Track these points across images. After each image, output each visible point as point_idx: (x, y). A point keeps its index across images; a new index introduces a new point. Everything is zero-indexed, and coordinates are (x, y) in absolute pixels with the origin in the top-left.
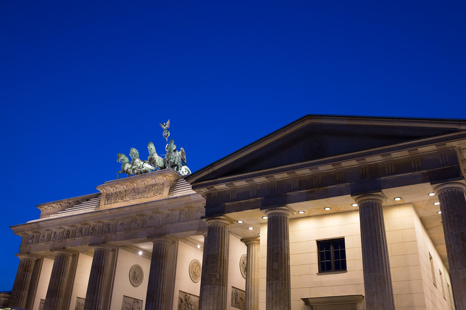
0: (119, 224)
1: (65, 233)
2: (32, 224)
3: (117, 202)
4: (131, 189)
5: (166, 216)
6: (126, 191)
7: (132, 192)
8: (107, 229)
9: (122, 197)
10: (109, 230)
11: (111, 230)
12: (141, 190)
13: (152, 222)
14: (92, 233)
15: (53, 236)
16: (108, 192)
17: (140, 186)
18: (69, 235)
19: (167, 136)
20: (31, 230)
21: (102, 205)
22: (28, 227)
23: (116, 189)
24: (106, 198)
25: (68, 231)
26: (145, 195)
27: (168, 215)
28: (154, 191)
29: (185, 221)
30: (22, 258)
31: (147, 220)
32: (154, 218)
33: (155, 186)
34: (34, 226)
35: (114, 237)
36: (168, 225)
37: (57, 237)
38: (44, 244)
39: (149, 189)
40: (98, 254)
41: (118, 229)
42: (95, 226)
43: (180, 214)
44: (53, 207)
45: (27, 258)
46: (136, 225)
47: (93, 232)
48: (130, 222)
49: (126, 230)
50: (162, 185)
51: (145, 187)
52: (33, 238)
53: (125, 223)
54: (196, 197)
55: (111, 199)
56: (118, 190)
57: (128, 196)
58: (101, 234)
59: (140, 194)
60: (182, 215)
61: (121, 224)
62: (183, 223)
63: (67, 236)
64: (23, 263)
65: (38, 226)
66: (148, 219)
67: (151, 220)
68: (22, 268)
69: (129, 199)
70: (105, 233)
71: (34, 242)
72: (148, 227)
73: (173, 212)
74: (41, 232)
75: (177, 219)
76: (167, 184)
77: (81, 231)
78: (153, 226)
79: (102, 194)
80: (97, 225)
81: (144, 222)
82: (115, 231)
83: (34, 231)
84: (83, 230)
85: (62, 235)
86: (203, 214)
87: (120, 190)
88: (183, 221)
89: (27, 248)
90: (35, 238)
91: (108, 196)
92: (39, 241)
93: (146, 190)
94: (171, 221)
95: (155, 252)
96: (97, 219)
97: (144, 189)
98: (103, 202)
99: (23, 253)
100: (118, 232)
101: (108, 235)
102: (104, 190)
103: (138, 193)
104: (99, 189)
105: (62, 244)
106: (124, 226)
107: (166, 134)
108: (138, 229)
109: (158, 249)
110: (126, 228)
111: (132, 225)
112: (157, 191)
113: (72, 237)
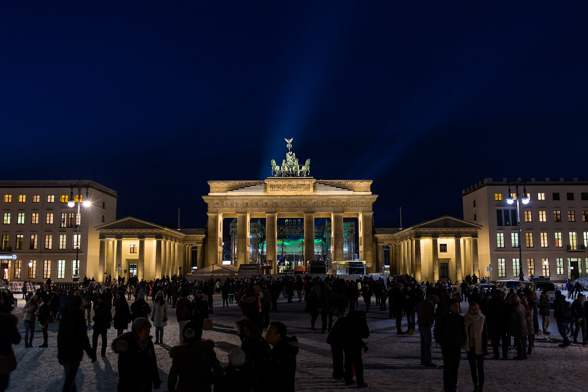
0: (284, 204)
1: (244, 203)
4: (287, 184)
6: (284, 185)
7: (289, 187)
8: (276, 205)
9: (282, 188)
11: (279, 205)
12: (295, 186)
15: (235, 204)
16: (271, 184)
17: (294, 184)
21: (268, 191)
24: (270, 187)
25: (247, 204)
26: (298, 190)
27: (315, 203)
28: (304, 188)
29: (326, 207)
30: (212, 215)
31: (302, 204)
33: (304, 186)
34: (222, 198)
35: (281, 210)
36: (315, 208)
37: (238, 205)
38: (229, 208)
39: (300, 186)
40: (271, 218)
42: (266, 202)
43: (322, 203)
44: (221, 184)
45: (215, 215)
46: (295, 205)
47: (266, 206)
48: (291, 203)
50: (308, 186)
53: (287, 203)
54: (333, 197)
55: (275, 188)
56: (278, 184)
57: (286, 188)
59: (295, 189)
60: (324, 204)
61: (286, 204)
62: (324, 208)
63: (247, 206)
64: (213, 218)
67: (305, 204)
68: (213, 221)
69: (287, 190)
70: (275, 207)
71: (220, 206)
72: (303, 207)
73: (318, 202)
74: (225, 201)
75: (321, 205)
76: (312, 185)
77: (257, 205)
78: (307, 207)
79: (266, 184)
80: (268, 202)
81: (300, 204)
82: (281, 207)
83: (221, 201)
84: (259, 204)
85: (242, 205)
86: (335, 205)
87: (281, 184)
88: (324, 207)
89: (215, 210)
90: (220, 204)
91: (272, 186)
92: (224, 206)
93: (298, 186)
94: (317, 206)
95: (309, 220)
96: (271, 200)
97: (296, 186)
98: (269, 189)
99: (212, 212)
100: (283, 207)
101: (277, 208)
102: (269, 183)
103: (293, 187)
104: (266, 181)
105: (244, 210)
106: (287, 205)
107: (289, 146)
108: (297, 208)
109: (311, 219)
110: (289, 206)
111: (293, 205)
112: (306, 188)
113: (251, 207)
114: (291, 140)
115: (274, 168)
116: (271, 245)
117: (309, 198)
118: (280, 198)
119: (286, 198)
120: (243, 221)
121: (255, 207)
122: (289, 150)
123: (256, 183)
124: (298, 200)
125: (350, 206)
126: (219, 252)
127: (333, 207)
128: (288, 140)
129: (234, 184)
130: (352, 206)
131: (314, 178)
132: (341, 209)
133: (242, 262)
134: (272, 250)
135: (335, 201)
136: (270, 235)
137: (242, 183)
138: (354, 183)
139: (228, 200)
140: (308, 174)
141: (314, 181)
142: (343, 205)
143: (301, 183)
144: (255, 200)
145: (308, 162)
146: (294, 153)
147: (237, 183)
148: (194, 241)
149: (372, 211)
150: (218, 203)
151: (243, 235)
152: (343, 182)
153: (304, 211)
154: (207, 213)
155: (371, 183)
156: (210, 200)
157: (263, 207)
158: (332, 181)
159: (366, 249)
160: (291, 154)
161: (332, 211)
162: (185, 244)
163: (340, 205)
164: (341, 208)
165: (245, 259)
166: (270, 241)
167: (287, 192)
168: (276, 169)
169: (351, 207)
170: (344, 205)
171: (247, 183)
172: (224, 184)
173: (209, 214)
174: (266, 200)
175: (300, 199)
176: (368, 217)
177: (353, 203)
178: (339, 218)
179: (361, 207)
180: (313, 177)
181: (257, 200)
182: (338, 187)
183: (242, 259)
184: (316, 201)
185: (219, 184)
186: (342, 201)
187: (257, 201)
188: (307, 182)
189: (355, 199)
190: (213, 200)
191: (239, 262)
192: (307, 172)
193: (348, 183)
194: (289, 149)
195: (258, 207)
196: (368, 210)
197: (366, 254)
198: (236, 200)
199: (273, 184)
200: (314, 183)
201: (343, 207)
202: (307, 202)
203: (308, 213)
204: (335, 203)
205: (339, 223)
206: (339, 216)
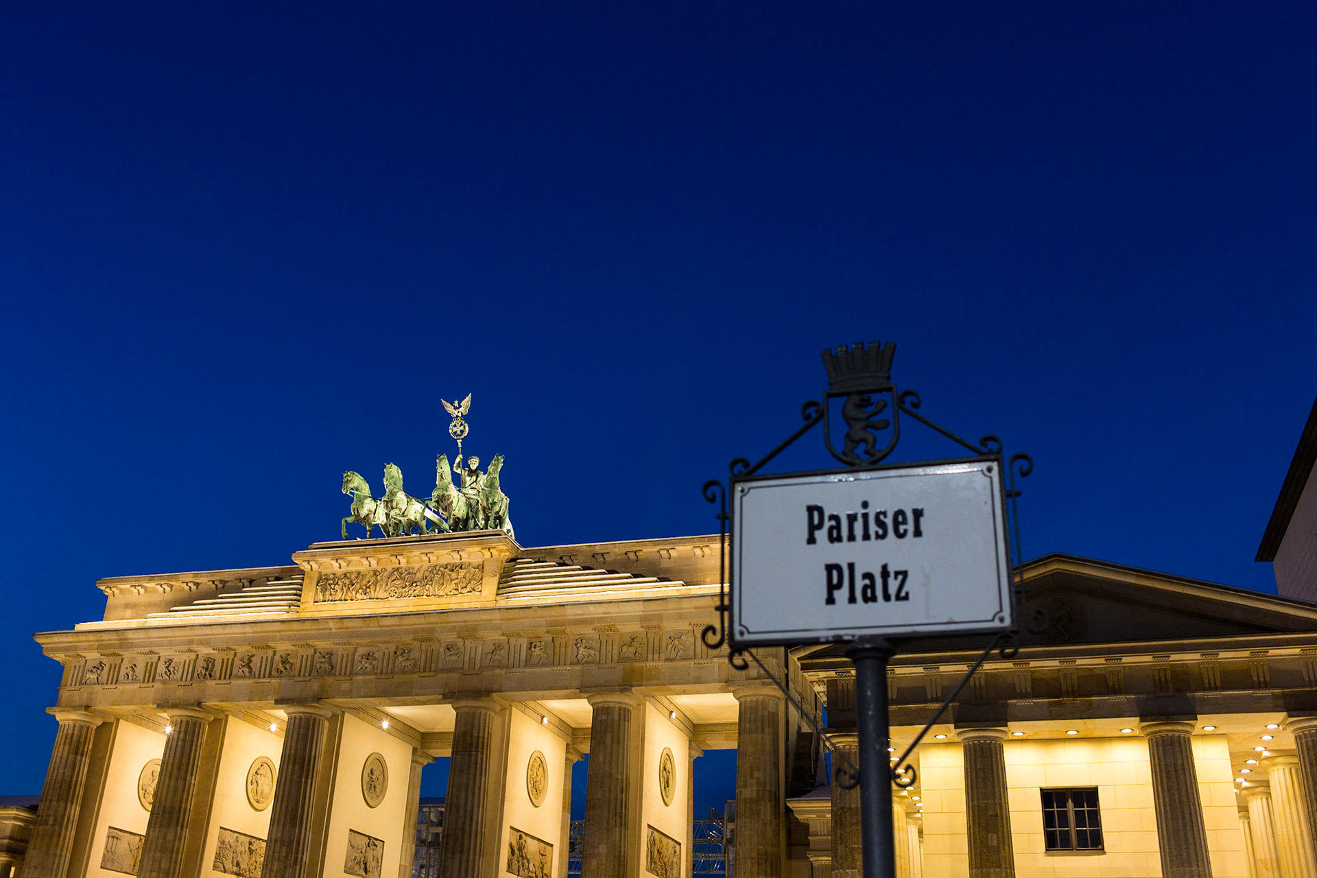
0: (359, 656)
1: (201, 663)
2: (102, 634)
3: (352, 600)
4: (389, 569)
5: (493, 647)
6: (375, 573)
7: (393, 579)
8: (327, 665)
9: (364, 587)
10: (333, 667)
11: (338, 667)
12: (419, 575)
13: (454, 658)
14: (282, 672)
15: (162, 668)
16: (324, 572)
17: (417, 566)
18: (212, 671)
20: (99, 648)
21: (305, 602)
22: (89, 641)
23: (347, 566)
24: (317, 585)
25: (209, 662)
26: (431, 589)
27: (497, 647)
28: (456, 581)
29: (544, 665)
30: (69, 720)
31: (439, 652)
32: (458, 648)
33: (460, 571)
34: (109, 640)
35: (345, 686)
36: (497, 671)
37: (176, 672)
38: (136, 686)
39: (443, 574)
40: (300, 724)
41: (359, 668)
42: (289, 655)
43: (531, 646)
44: (146, 588)
45: (81, 721)
46: (408, 663)
47: (286, 669)
48: (392, 653)
49: (381, 673)
50: (477, 570)
51: (430, 570)
52: (100, 668)
53: (376, 655)
54: (579, 612)
55: (334, 589)
56: (352, 568)
57: (381, 586)
58: (309, 675)
59: (417, 586)
60: (538, 649)
61: (368, 656)
62: (537, 670)
63: (207, 673)
64: (70, 732)
65: (120, 639)
66: (442, 650)
67: (451, 655)
68: (67, 747)
69: (384, 593)
70: (321, 674)
71: (104, 679)
72: (442, 671)
73: (512, 639)
74: (124, 655)
75: (524, 656)
76: (494, 568)
77: (248, 665)
78: (456, 670)
79: (305, 573)
80: (293, 652)
81: (431, 658)
82: (348, 672)
83: (108, 652)
84: (256, 662)
85: (191, 669)
86: (592, 652)
87: (360, 568)
88: (536, 665)
89: (81, 695)
90: (106, 669)
91: (325, 582)
92: (121, 677)
93: (429, 577)
94: (505, 662)
95: (464, 734)
96: (301, 638)
97: (426, 574)
98: (308, 595)
99: (71, 707)
100: (356, 674)
101: (329, 680)
102: (314, 565)
103: (407, 579)
104: (300, 559)
105: (193, 693)
106: (374, 663)
107: (459, 429)
108: (414, 673)
109: (473, 726)
110: (379, 667)
111: (398, 661)
112: (465, 582)
113: (222, 677)
114: (467, 402)
115: (358, 512)
116: (279, 860)
117: (465, 621)
118: (340, 628)
119: (361, 627)
120: (180, 743)
121: (241, 677)
122: (460, 445)
125: (663, 656)
127: (578, 663)
128: (454, 404)
129: (192, 586)
130: (673, 655)
132: (616, 673)
135: (588, 630)
137: (220, 579)
139: (132, 646)
141: (514, 546)
142: (628, 651)
143: (448, 560)
147: (206, 579)
150: (100, 666)
151: (173, 807)
152: (648, 548)
153: (447, 690)
154: (54, 710)
156: (67, 649)
157: (270, 676)
158: (598, 546)
161: (575, 683)
163: (616, 652)
164: (620, 666)
167: (379, 602)
168: (363, 513)
169: (668, 660)
170: (632, 650)
173: (60, 716)
175: (424, 630)
177: (675, 642)
178: (604, 717)
179: (716, 660)
181: (245, 640)
184: (502, 637)
186: (624, 630)
187: (250, 649)
188: (473, 553)
190: (76, 648)
194: (459, 441)
195: (252, 675)
196: (753, 673)
199: (329, 571)
200: (507, 558)
201: (627, 660)
202: (460, 643)
204: (594, 644)
205: (604, 743)
206: (607, 708)
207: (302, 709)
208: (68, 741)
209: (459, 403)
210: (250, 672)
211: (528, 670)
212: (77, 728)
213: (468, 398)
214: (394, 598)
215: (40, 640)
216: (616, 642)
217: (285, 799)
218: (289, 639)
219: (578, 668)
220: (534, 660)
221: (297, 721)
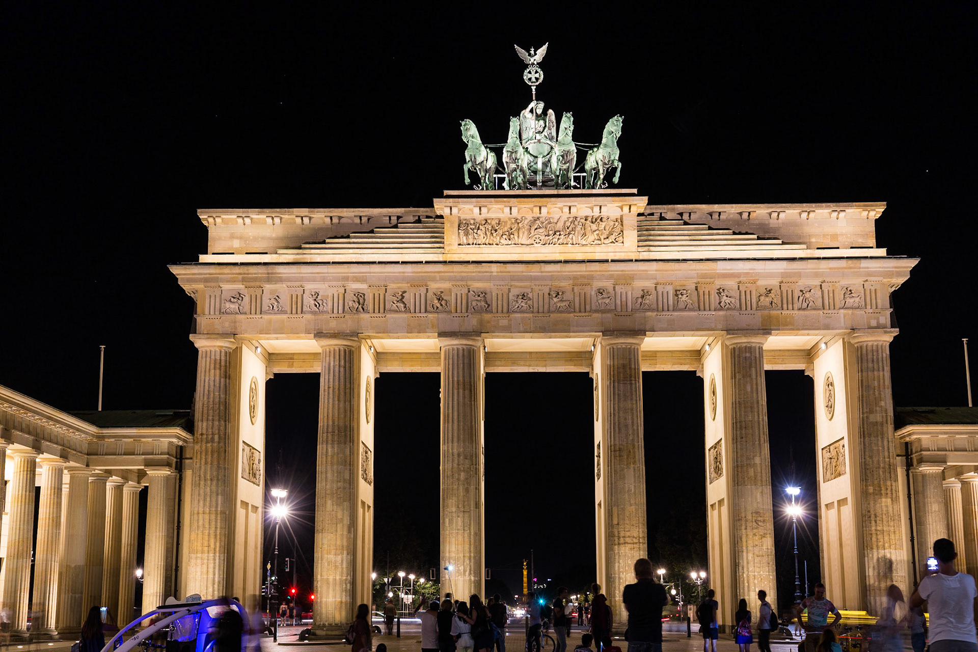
0: (513, 296)
1: (350, 297)
2: (249, 267)
3: (497, 244)
4: (530, 217)
5: (642, 293)
6: (517, 221)
7: (536, 227)
8: (483, 303)
9: (507, 233)
10: (489, 305)
12: (560, 226)
13: (607, 301)
14: (437, 308)
15: (309, 301)
16: (463, 217)
17: (556, 217)
18: (364, 304)
19: (535, 82)
20: (244, 280)
21: (450, 245)
22: (233, 274)
23: (488, 213)
24: (459, 229)
25: (360, 298)
26: (574, 238)
27: (646, 293)
28: (597, 232)
29: (691, 310)
30: (215, 346)
31: (591, 295)
32: (609, 293)
33: (601, 223)
34: (255, 274)
35: (504, 322)
36: (649, 314)
37: (324, 304)
38: (285, 317)
39: (584, 225)
40: (463, 355)
41: (516, 307)
42: (442, 292)
43: (677, 293)
45: (226, 347)
46: (563, 304)
47: (442, 305)
48: (546, 296)
49: (538, 312)
50: (617, 223)
51: (570, 220)
52: (240, 298)
53: (530, 295)
55: (477, 233)
56: (491, 215)
57: (524, 233)
58: (467, 312)
59: (560, 235)
60: (685, 296)
61: (523, 297)
62: (684, 314)
63: (360, 307)
64: (218, 358)
65: (268, 273)
66: (593, 293)
67: (603, 298)
68: (218, 372)
69: (528, 242)
70: (478, 311)
71: (247, 309)
72: (596, 311)
73: (659, 287)
74: (268, 287)
75: (671, 302)
76: (631, 220)
77: (401, 300)
78: (609, 311)
79: (441, 217)
80: (450, 290)
81: (585, 300)
82: (505, 310)
83: (252, 284)
84: (409, 298)
85: (341, 302)
86: (733, 300)
87: (501, 216)
88: (685, 309)
89: (224, 323)
90: (246, 299)
91: (463, 225)
92: (265, 308)
93: (571, 227)
94: (655, 306)
95: (624, 366)
96: (462, 279)
97: (568, 224)
98: (452, 237)
99: (212, 334)
100: (514, 312)
101: (487, 316)
102: (455, 210)
103: (554, 232)
104: (440, 206)
105: (348, 324)
106: (530, 302)
107: (533, 76)
108: (570, 313)
109: (630, 359)
110: (535, 305)
111: (552, 303)
112: (606, 232)
113: (377, 310)
114: (542, 51)
115: (475, 158)
116: (464, 471)
117: (622, 271)
118: (501, 272)
119: (522, 272)
120: (342, 369)
121: (396, 311)
122: (534, 92)
123: (399, 217)
124: (577, 281)
125: (796, 306)
126: (245, 504)
127: (721, 309)
128: (528, 51)
129: (306, 220)
130: (805, 305)
131: (640, 194)
132: (756, 319)
133: (339, 543)
134: (467, 490)
135: (731, 284)
136: (459, 429)
137: (340, 218)
138: (804, 215)
139: (280, 280)
140: (616, 180)
141: (641, 203)
142: (765, 301)
143: (588, 212)
144: (395, 280)
145: (614, 127)
146: (551, 111)
147: (320, 217)
148: (133, 454)
149: (892, 327)
150: (239, 296)
151: (346, 427)
152: (760, 211)
153: (603, 329)
154: (192, 337)
155: (878, 216)
156: (206, 280)
157: (426, 311)
158: (716, 208)
159: (871, 489)
160: (539, 111)
161: (719, 326)
162: (98, 470)
163: (754, 301)
164: (759, 313)
165: (349, 532)
166: (459, 455)
167: (527, 249)
168: (479, 160)
169: (799, 309)
170: (768, 300)
171: (360, 217)
172: (265, 223)
173: (200, 343)
174: (443, 279)
175: (583, 276)
176: (876, 350)
177: (807, 295)
178: (748, 355)
179: (842, 311)
180: (635, 191)
181: (404, 279)
182: (740, 230)
183: (339, 533)
184: (649, 284)
185: (247, 221)
186: (760, 283)
187: (405, 286)
188: (612, 208)
189: (816, 275)
190: (216, 280)
191: (325, 541)
192: (610, 173)
193: (782, 215)
194: (533, 88)
195: (407, 310)
196: (874, 323)
197: (872, 513)
198: (314, 280)
199: (468, 217)
200: (639, 215)
201: (765, 308)
202: (611, 290)
203: (617, 337)
204: (732, 293)
205: (750, 376)
206: (750, 348)
207: (465, 342)
208: (218, 366)
209: (535, 51)
210: (405, 307)
211: (676, 313)
212: (223, 354)
213: (545, 47)
214: (539, 245)
215: (175, 270)
216: (754, 293)
217: (461, 419)
218: (450, 279)
219: (721, 313)
220: (681, 305)
221: (461, 352)
